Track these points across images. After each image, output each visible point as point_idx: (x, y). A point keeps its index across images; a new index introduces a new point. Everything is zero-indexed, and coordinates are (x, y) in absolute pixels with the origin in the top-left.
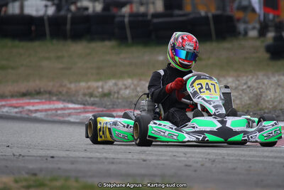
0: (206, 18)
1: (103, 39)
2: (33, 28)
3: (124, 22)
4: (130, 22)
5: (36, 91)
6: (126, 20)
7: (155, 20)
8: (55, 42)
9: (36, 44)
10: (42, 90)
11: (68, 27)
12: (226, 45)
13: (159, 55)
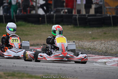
0: (110, 17)
1: (68, 25)
2: (40, 19)
3: (76, 17)
4: (78, 18)
5: (36, 44)
7: (89, 17)
8: (48, 25)
9: (41, 25)
10: (39, 44)
11: (54, 19)
13: (90, 31)
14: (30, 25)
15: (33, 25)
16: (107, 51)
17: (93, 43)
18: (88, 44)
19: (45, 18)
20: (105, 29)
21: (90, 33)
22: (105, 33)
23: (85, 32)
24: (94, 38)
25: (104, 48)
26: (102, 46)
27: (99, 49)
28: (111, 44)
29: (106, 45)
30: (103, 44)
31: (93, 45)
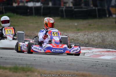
2: (28, 11)
4: (65, 10)
6: (64, 9)
7: (76, 10)
8: (36, 17)
9: (29, 17)
11: (42, 11)
12: (102, 20)
13: (76, 23)
14: (19, 16)
15: (21, 16)
16: (89, 42)
17: (77, 34)
18: (72, 35)
19: (32, 10)
20: (90, 21)
21: (76, 24)
22: (90, 25)
23: (71, 24)
24: (78, 30)
25: (87, 39)
26: (85, 37)
27: (82, 40)
28: (94, 35)
29: (89, 37)
30: (86, 36)
31: (77, 36)
